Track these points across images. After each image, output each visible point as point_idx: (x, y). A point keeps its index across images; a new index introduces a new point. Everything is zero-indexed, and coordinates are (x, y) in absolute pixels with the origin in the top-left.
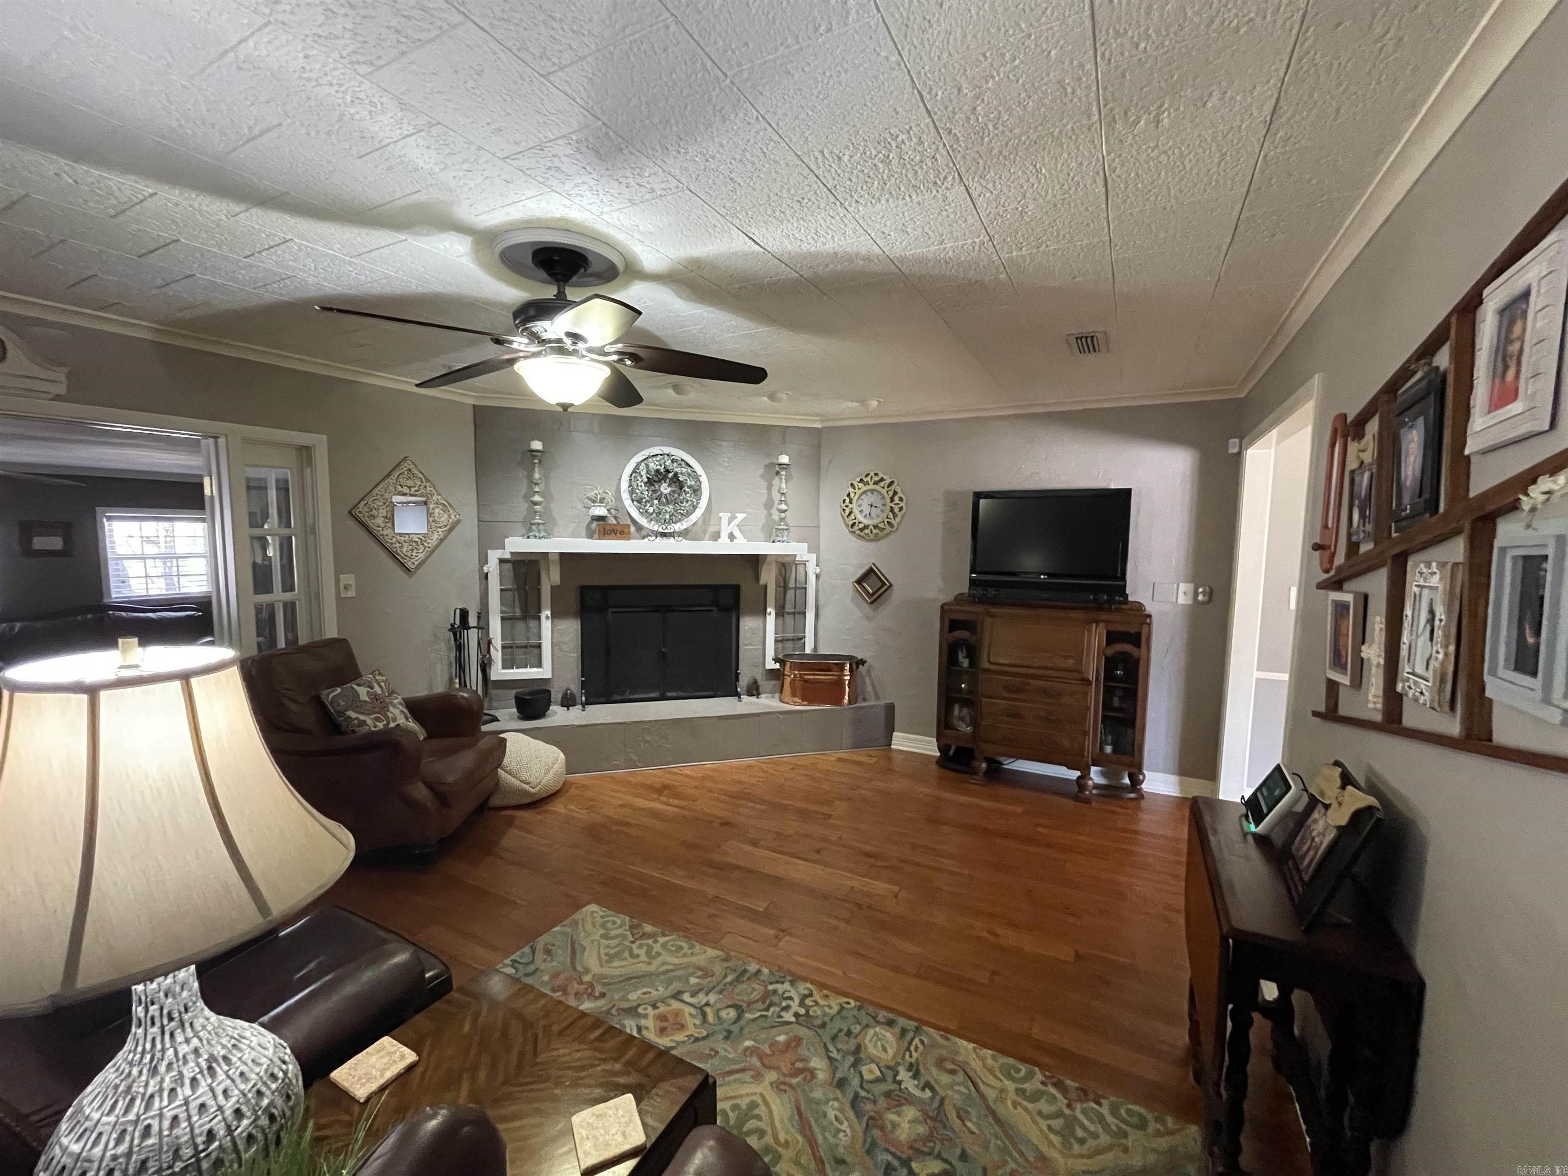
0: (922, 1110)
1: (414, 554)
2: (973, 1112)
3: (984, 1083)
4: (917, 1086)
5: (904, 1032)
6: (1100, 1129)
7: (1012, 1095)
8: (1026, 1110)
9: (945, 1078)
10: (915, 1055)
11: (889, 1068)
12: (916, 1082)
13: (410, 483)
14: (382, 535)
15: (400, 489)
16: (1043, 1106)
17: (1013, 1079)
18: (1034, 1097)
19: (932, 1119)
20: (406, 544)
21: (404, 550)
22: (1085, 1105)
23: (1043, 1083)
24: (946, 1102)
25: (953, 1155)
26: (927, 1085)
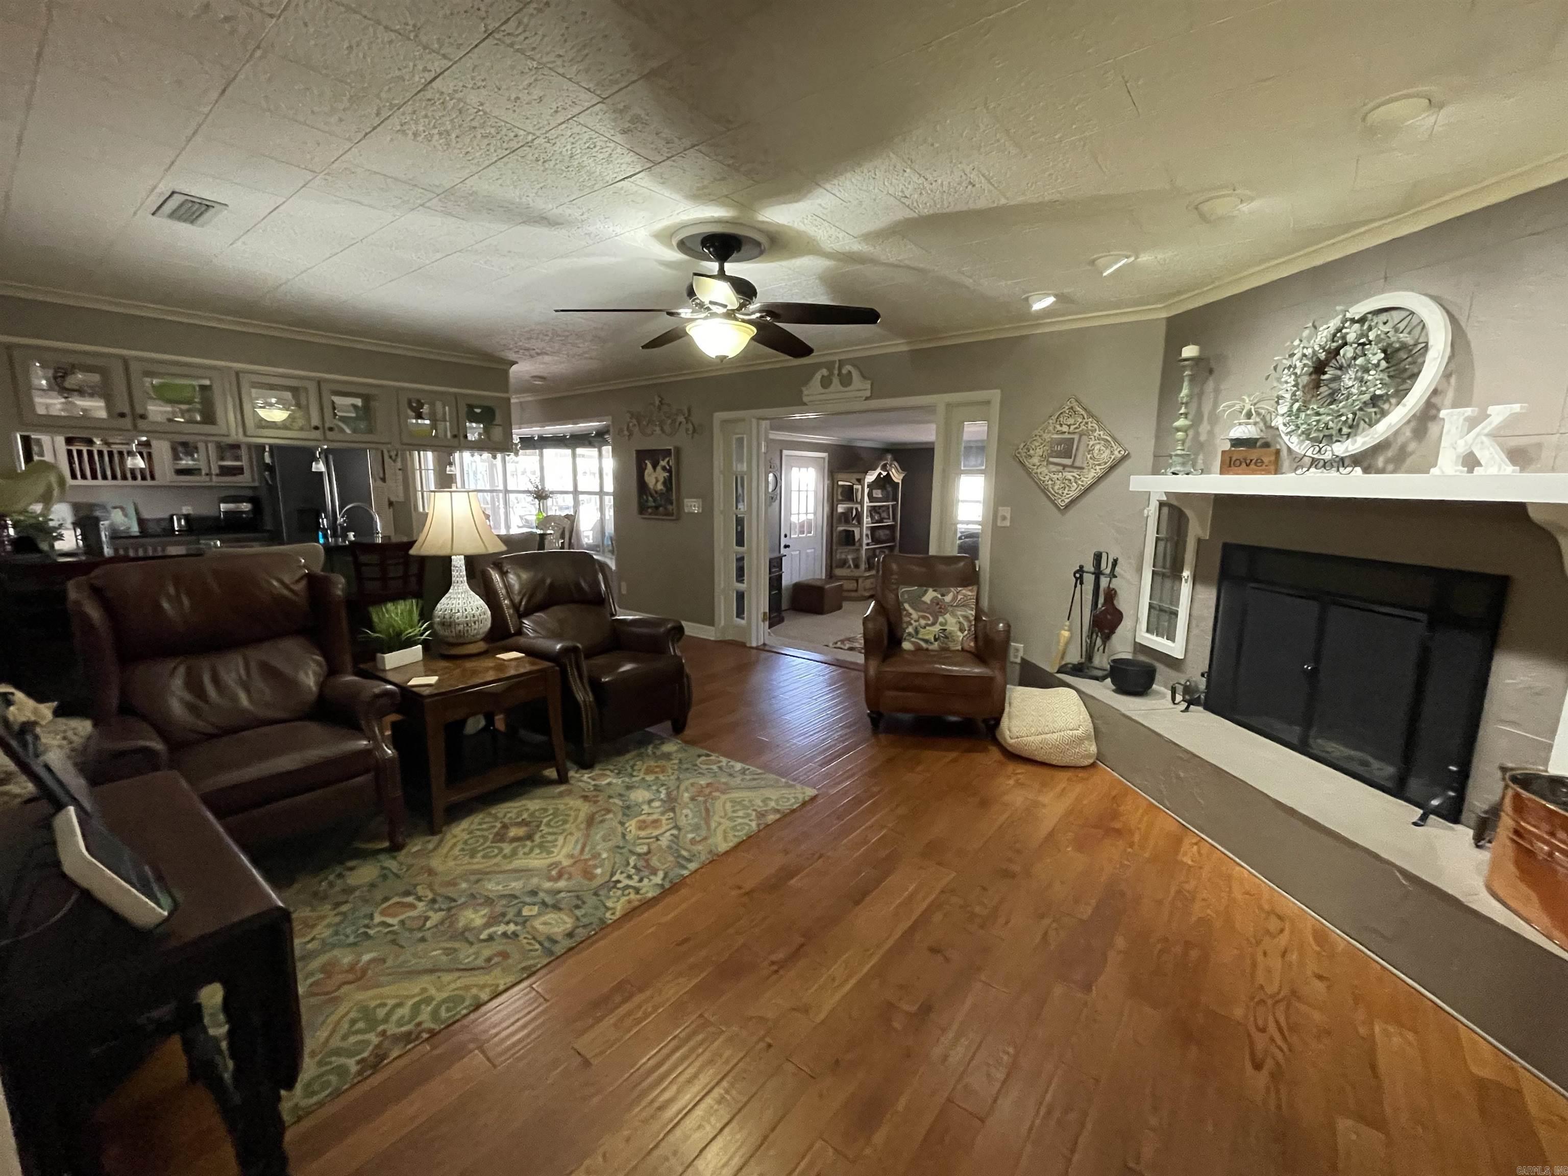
0: (474, 928)
1: (1066, 492)
2: (444, 958)
3: (459, 978)
4: (495, 932)
5: (555, 942)
6: (344, 1044)
7: (433, 991)
8: (414, 996)
9: (487, 953)
10: (525, 941)
11: (525, 922)
12: (499, 933)
13: (1071, 421)
14: (1036, 473)
15: (1058, 427)
16: (405, 1011)
17: (444, 1001)
18: (416, 1008)
19: (463, 933)
20: (1058, 482)
21: (1056, 487)
22: (371, 1048)
23: (419, 1024)
24: (467, 945)
25: (428, 935)
26: (491, 938)
